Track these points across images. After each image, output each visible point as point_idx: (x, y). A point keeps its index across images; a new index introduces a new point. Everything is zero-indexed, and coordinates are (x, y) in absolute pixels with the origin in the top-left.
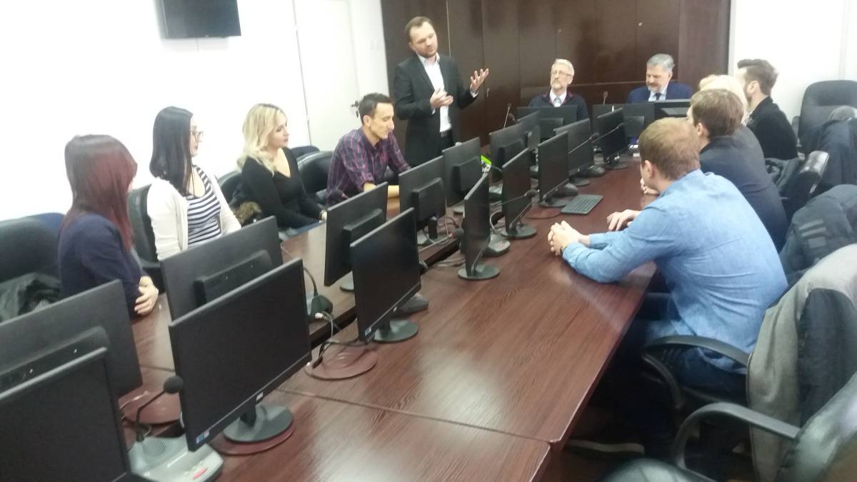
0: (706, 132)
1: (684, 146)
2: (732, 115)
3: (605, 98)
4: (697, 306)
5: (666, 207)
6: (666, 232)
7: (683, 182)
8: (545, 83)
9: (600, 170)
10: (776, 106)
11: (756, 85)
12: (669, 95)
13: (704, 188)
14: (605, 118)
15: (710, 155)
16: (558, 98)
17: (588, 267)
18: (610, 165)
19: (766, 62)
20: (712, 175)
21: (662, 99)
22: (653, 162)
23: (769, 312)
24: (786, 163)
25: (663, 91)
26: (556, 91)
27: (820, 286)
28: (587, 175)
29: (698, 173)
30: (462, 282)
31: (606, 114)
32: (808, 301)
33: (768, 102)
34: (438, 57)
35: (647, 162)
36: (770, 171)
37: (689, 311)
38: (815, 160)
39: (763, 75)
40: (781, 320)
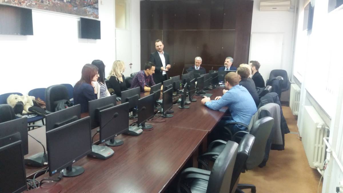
0: (241, 77)
1: (236, 79)
2: (247, 73)
3: (212, 69)
4: (237, 116)
5: (231, 92)
6: (231, 98)
7: (235, 87)
8: (193, 63)
9: (211, 88)
10: (260, 74)
11: (254, 68)
12: (231, 69)
13: (240, 88)
14: (213, 74)
15: (242, 83)
16: (197, 68)
17: (212, 106)
18: (214, 88)
19: (257, 62)
20: (241, 86)
21: (229, 70)
22: (228, 82)
23: (253, 116)
24: (261, 88)
25: (229, 68)
26: (197, 65)
27: (263, 109)
28: (207, 89)
29: (238, 85)
30: (181, 109)
31: (213, 73)
32: (261, 112)
33: (257, 72)
34: (164, 53)
35: (227, 82)
36: (257, 90)
37: (235, 117)
38: (268, 88)
39: (256, 65)
40: (255, 117)
